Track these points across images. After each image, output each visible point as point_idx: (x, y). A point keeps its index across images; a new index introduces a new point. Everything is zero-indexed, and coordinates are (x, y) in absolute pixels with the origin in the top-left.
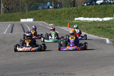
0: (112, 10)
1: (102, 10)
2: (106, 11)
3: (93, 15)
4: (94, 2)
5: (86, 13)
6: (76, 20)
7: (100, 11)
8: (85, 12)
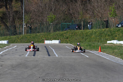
5: (120, 35)
6: (108, 44)
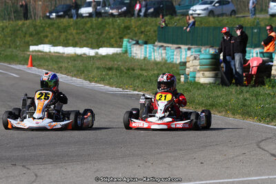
0: (117, 31)
1: (93, 31)
2: (102, 33)
3: (70, 42)
4: (73, 11)
5: (55, 35)
6: (33, 51)
7: (88, 32)
8: (52, 33)
